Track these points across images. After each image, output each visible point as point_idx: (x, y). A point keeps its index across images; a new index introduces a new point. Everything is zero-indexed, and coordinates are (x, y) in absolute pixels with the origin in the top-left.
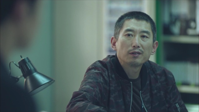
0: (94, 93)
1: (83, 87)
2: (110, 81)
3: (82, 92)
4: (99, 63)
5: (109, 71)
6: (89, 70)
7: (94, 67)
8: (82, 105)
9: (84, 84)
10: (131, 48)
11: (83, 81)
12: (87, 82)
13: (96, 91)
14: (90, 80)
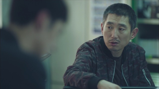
2: (96, 57)
4: (86, 44)
5: (95, 50)
6: (79, 50)
8: (77, 74)
9: (77, 60)
10: (110, 39)
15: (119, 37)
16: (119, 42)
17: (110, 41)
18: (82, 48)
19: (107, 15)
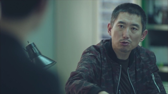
0: (89, 73)
1: (80, 68)
2: (102, 62)
3: (79, 72)
4: (93, 47)
5: (102, 54)
6: (85, 53)
7: (89, 50)
8: (79, 83)
9: (80, 65)
11: (79, 63)
12: (83, 63)
13: (90, 71)
14: (85, 62)
15: (131, 37)
16: (131, 42)
17: (122, 40)
18: (88, 50)
19: (118, 13)
